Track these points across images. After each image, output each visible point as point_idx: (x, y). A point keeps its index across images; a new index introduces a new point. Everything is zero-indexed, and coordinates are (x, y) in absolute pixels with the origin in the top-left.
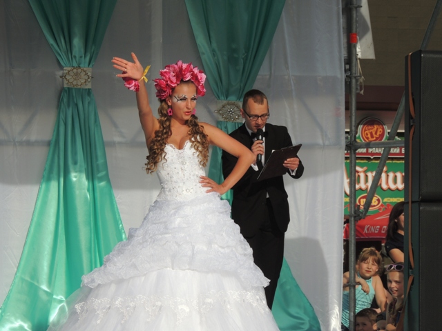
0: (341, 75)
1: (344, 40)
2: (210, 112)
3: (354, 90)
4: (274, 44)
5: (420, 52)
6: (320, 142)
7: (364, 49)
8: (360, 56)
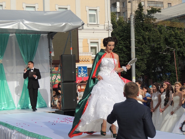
0: (49, 59)
1: (49, 53)
2: (25, 67)
3: (51, 62)
4: (36, 54)
5: (62, 55)
6: (45, 71)
7: (53, 54)
8: (52, 56)
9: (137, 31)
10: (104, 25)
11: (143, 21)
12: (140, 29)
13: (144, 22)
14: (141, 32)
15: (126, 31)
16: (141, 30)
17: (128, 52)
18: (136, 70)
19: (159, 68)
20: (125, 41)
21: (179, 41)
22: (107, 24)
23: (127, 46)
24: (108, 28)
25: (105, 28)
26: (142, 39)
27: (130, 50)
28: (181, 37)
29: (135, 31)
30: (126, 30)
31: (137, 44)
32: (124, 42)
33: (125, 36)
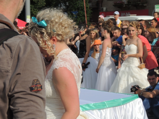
18: (31, 7)
19: (63, 5)
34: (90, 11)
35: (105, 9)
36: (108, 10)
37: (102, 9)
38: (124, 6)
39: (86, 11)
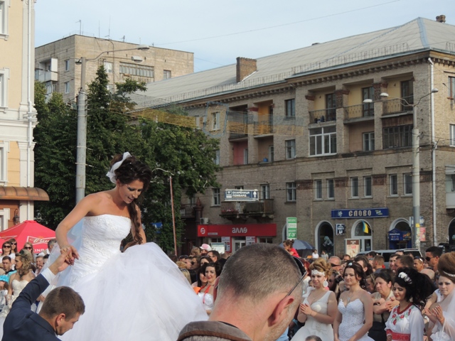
9: (92, 128)
10: (19, 111)
11: (106, 106)
12: (99, 124)
13: (110, 109)
14: (101, 132)
15: (67, 127)
16: (101, 126)
17: (70, 175)
20: (64, 149)
21: (183, 155)
22: (24, 108)
23: (69, 160)
24: (26, 118)
25: (19, 118)
26: (101, 148)
27: (73, 168)
28: (188, 147)
29: (87, 128)
30: (67, 124)
31: (91, 158)
32: (62, 152)
33: (65, 138)
34: (182, 224)
35: (206, 220)
36: (211, 222)
37: (203, 220)
38: (238, 217)
39: (176, 224)
